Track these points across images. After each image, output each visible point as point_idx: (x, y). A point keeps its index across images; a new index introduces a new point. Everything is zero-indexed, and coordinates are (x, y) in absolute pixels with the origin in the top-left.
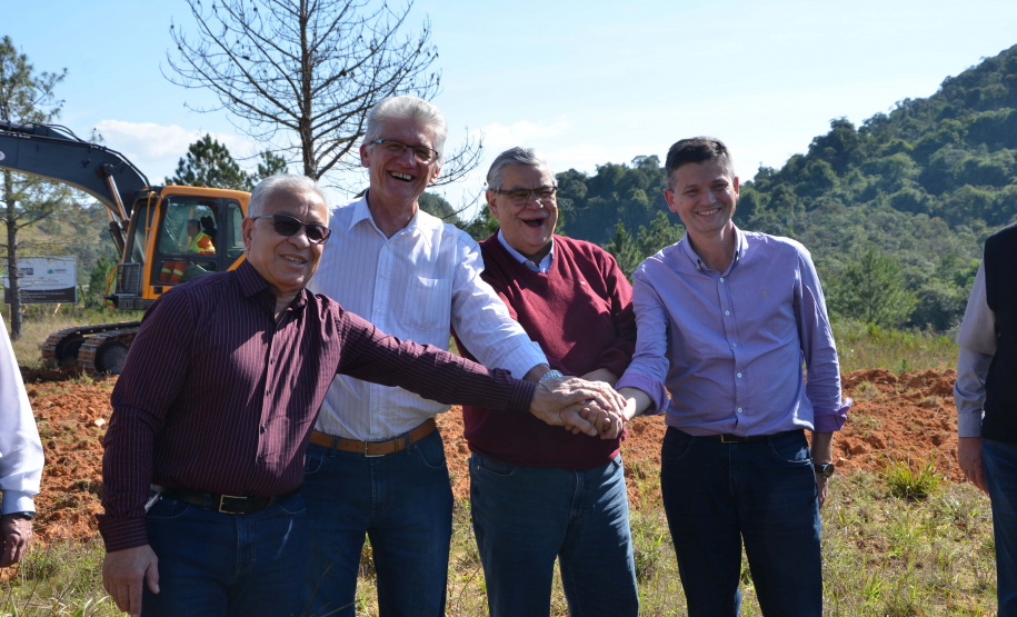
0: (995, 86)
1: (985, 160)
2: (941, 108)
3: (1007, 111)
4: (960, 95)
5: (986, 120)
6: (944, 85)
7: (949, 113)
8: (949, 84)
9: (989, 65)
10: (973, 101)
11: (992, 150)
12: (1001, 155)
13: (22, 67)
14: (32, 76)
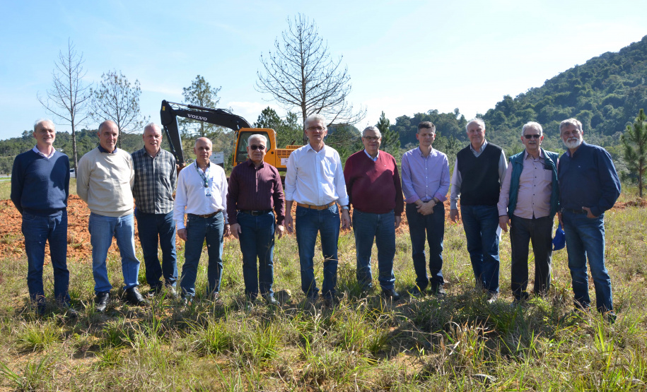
0: (564, 83)
1: (561, 111)
2: (545, 91)
3: (568, 93)
4: (551, 87)
5: (561, 96)
6: (546, 82)
7: (547, 93)
8: (547, 82)
9: (562, 75)
10: (556, 89)
11: (563, 108)
12: (566, 109)
13: (207, 87)
14: (210, 90)
